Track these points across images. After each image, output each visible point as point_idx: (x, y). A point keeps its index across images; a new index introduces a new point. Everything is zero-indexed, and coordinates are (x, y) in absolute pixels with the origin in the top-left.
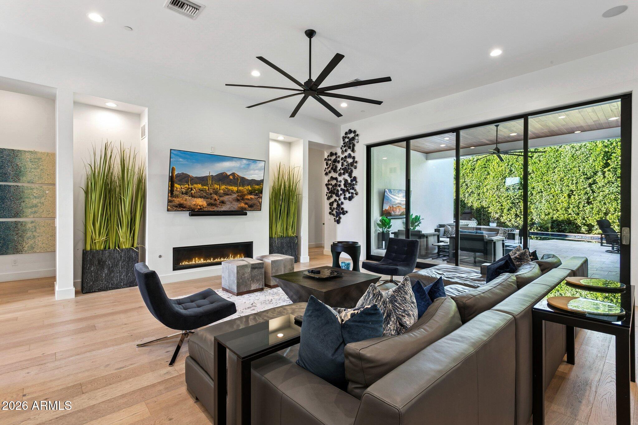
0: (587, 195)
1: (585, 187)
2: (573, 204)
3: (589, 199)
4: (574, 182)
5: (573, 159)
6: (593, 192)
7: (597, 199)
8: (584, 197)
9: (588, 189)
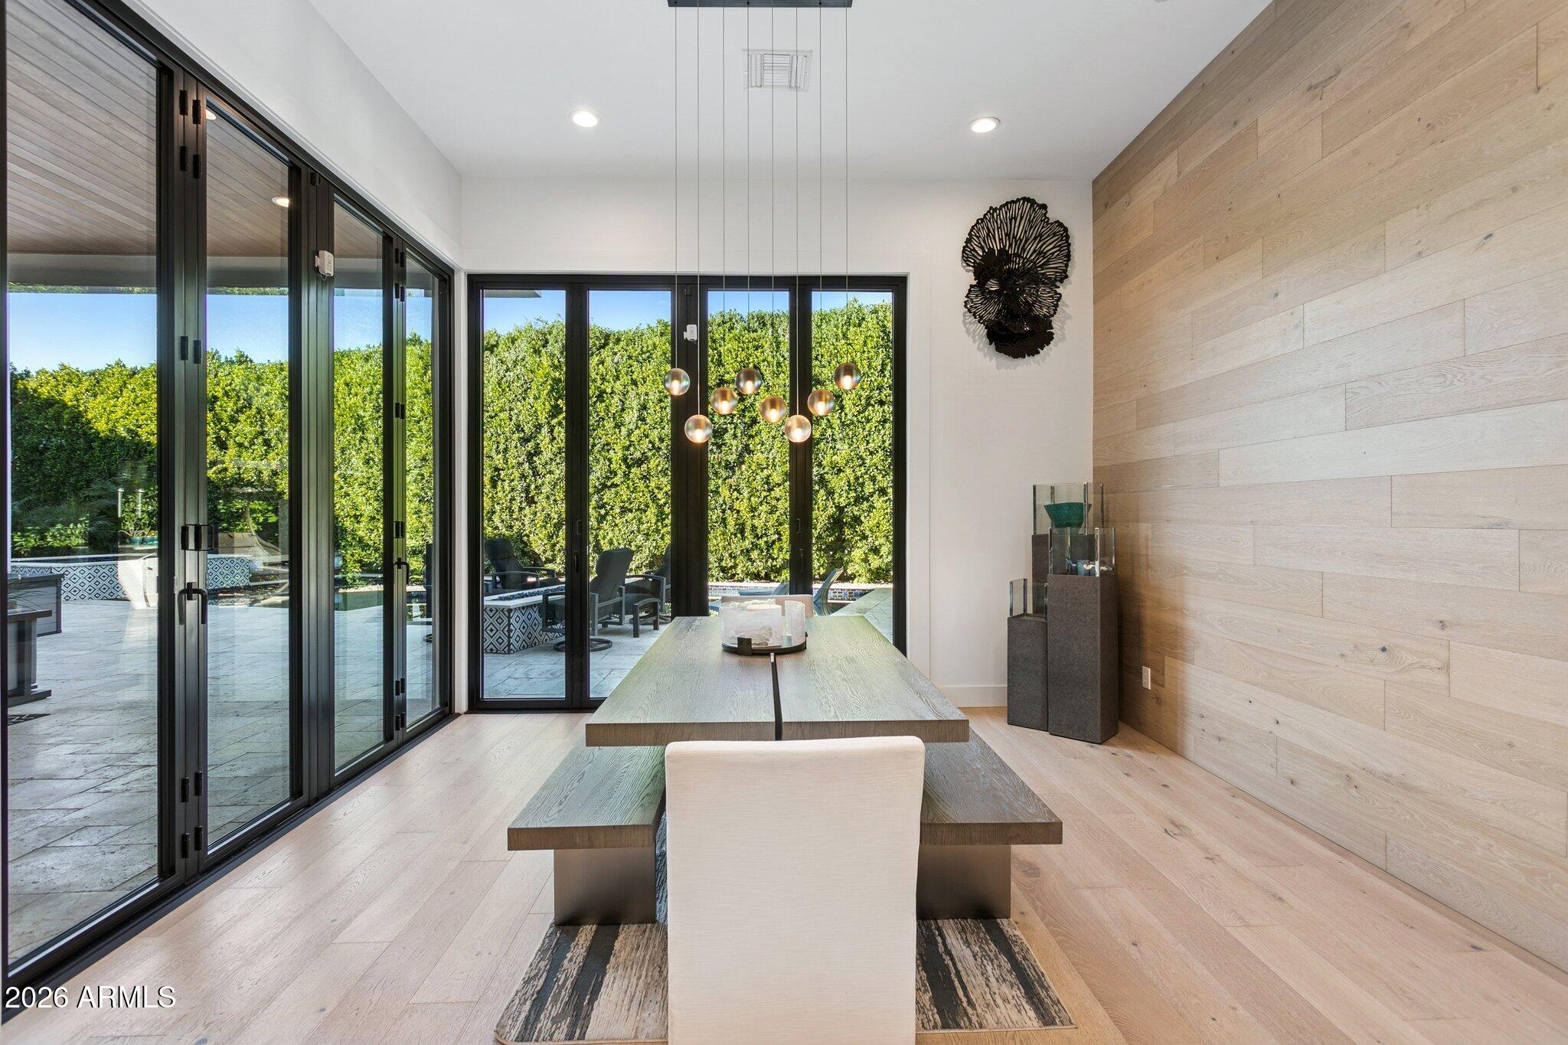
0: (525, 481)
1: (521, 460)
2: (501, 502)
3: (527, 490)
4: (502, 447)
5: (500, 390)
6: (536, 474)
7: (543, 491)
8: (519, 485)
9: (526, 465)
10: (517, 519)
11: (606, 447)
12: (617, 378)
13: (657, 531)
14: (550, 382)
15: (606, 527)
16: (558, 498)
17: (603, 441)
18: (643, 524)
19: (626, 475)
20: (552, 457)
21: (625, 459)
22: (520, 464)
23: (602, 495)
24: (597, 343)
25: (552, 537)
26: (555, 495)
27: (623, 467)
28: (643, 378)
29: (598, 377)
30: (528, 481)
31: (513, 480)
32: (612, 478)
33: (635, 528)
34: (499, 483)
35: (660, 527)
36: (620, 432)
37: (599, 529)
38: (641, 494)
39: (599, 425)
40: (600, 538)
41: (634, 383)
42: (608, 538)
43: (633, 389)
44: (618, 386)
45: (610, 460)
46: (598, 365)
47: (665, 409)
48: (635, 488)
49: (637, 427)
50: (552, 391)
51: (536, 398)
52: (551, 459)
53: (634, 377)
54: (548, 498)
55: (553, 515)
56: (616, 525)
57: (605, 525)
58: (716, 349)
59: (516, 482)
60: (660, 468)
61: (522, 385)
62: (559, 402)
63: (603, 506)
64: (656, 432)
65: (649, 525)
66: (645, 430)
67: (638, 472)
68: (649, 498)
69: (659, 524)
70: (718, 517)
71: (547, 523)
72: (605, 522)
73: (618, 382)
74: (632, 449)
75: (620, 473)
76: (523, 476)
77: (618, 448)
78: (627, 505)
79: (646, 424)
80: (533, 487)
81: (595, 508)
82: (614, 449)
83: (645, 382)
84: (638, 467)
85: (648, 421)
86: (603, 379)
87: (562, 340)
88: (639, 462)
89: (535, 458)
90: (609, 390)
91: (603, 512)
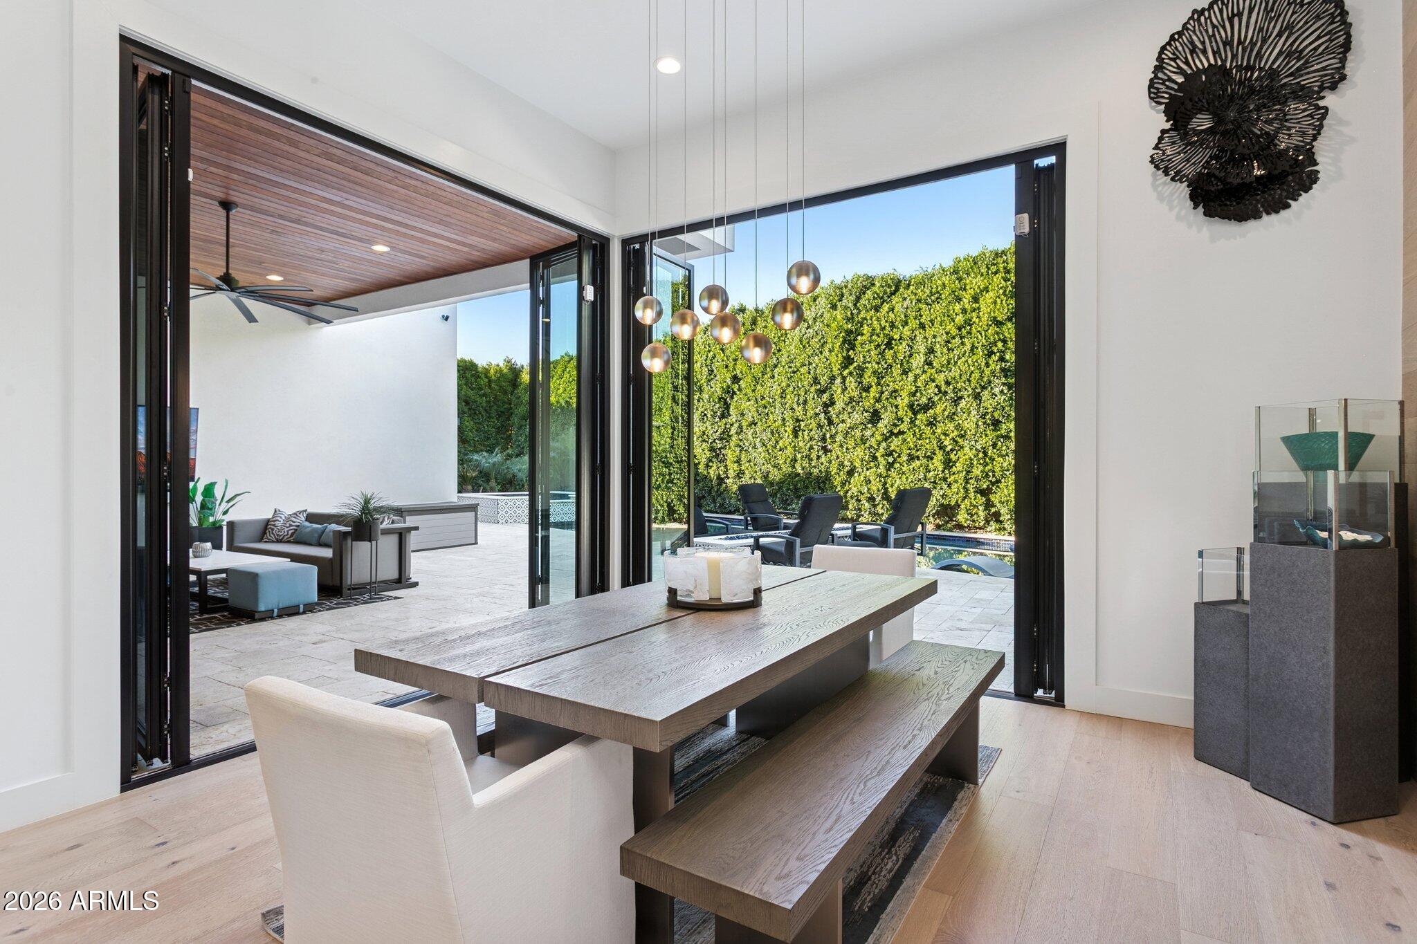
0: (821, 431)
1: (817, 411)
2: (802, 451)
3: (824, 439)
4: (802, 399)
5: (801, 346)
6: (830, 422)
7: (837, 440)
8: (816, 434)
9: (822, 416)
10: (815, 467)
11: (894, 394)
12: (906, 323)
13: (945, 479)
14: (843, 334)
15: (894, 475)
16: (850, 447)
17: (891, 388)
18: (930, 471)
19: (912, 422)
20: (844, 406)
21: (911, 406)
22: (817, 415)
23: (890, 443)
24: (888, 290)
25: (844, 484)
26: (847, 444)
27: (910, 414)
28: (931, 321)
29: (887, 324)
30: (824, 430)
31: (811, 430)
32: (898, 425)
33: (922, 476)
34: (800, 433)
35: (947, 476)
36: (907, 377)
37: (888, 476)
38: (927, 441)
39: (886, 372)
40: (888, 486)
41: (922, 326)
42: (896, 485)
43: (920, 333)
44: (906, 332)
45: (897, 407)
46: (888, 313)
47: (953, 350)
48: (921, 435)
49: (924, 372)
50: (844, 342)
51: (830, 351)
52: (844, 409)
53: (922, 320)
54: (841, 446)
55: (846, 463)
56: (904, 473)
57: (893, 473)
58: (1009, 280)
59: (813, 432)
60: (946, 413)
61: (820, 340)
62: (850, 353)
63: (890, 454)
64: (942, 375)
65: (936, 472)
66: (931, 374)
67: (924, 419)
68: (935, 445)
69: (947, 472)
70: (1010, 464)
71: (840, 470)
72: (893, 470)
73: (906, 328)
74: (918, 394)
75: (907, 420)
76: (820, 426)
77: (904, 394)
78: (913, 452)
79: (933, 368)
80: (828, 436)
81: (883, 456)
82: (901, 396)
83: (933, 325)
84: (924, 412)
85: (935, 365)
86: (893, 326)
87: (856, 293)
88: (926, 408)
89: (830, 409)
90: (896, 337)
91: (891, 460)
